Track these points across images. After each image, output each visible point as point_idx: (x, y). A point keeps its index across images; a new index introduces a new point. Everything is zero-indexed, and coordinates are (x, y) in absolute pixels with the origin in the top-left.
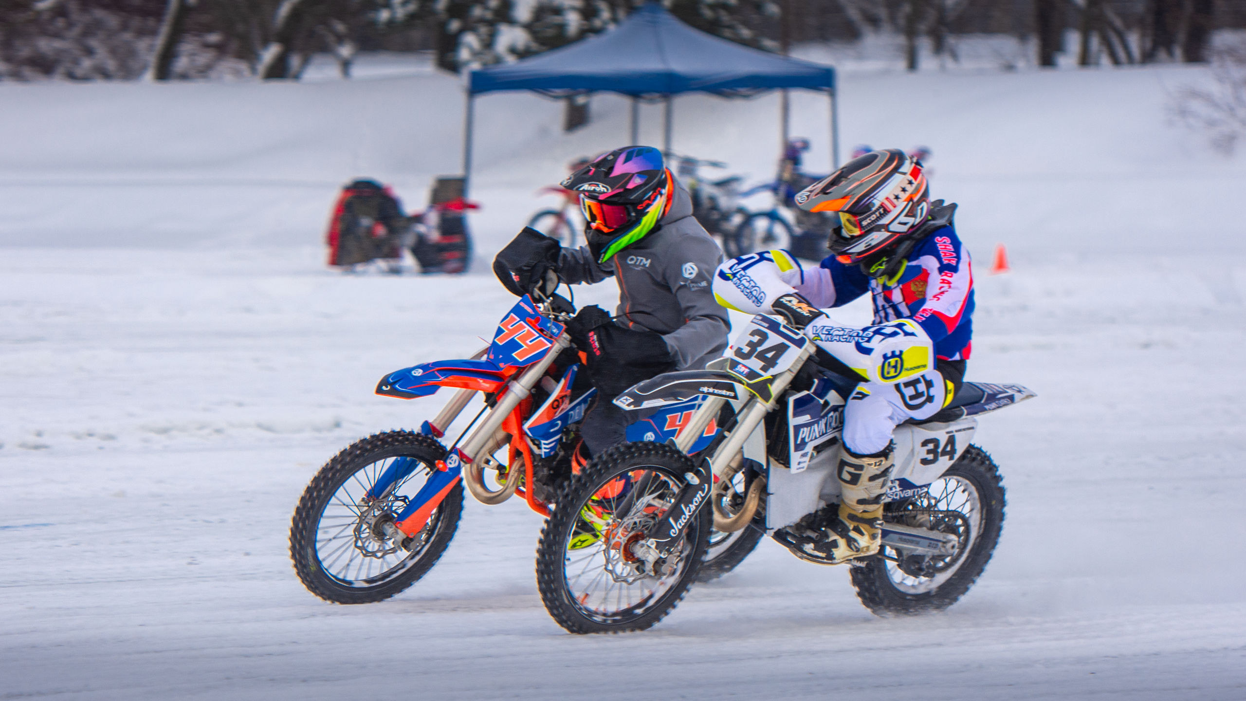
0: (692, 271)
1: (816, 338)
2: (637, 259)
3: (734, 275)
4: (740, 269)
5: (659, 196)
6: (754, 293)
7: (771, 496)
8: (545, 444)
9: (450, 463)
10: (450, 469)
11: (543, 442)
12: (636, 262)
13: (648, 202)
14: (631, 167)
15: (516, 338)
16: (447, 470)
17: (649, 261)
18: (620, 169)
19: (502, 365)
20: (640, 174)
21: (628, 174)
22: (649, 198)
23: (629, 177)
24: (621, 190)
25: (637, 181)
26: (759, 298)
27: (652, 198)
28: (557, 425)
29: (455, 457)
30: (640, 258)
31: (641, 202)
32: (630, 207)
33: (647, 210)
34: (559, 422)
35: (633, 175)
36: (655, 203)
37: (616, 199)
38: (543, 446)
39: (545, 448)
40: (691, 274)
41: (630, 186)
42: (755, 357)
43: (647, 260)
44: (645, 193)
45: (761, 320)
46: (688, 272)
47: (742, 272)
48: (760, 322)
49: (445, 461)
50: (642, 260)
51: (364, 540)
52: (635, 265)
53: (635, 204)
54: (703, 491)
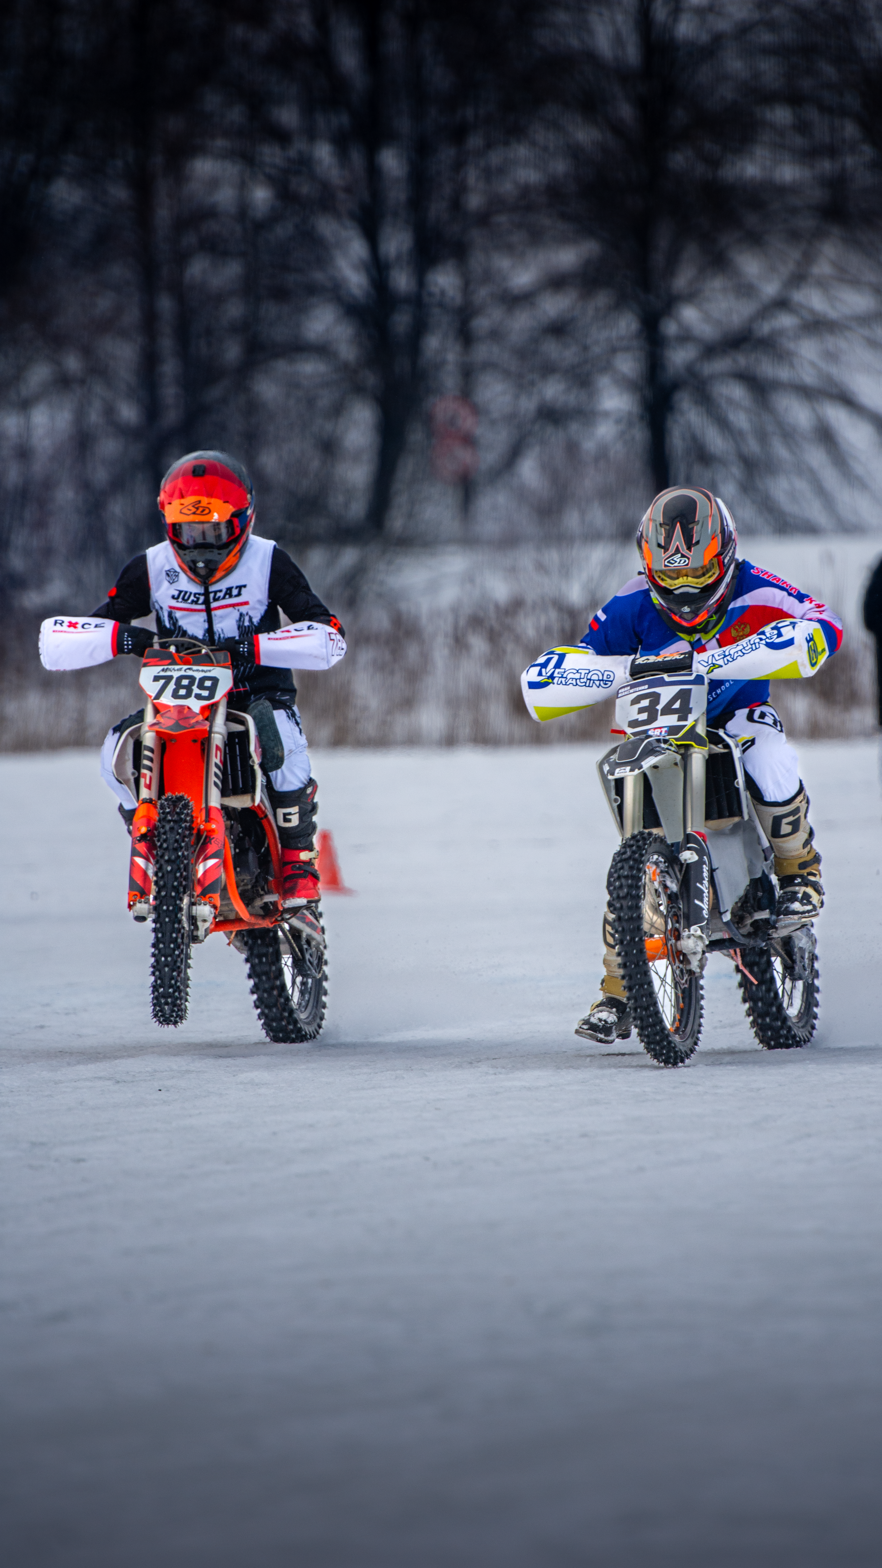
1: (712, 668)
3: (552, 677)
4: (553, 670)
6: (595, 677)
7: (717, 871)
26: (605, 678)
42: (661, 715)
45: (631, 689)
47: (557, 670)
48: (632, 691)
54: (705, 863)
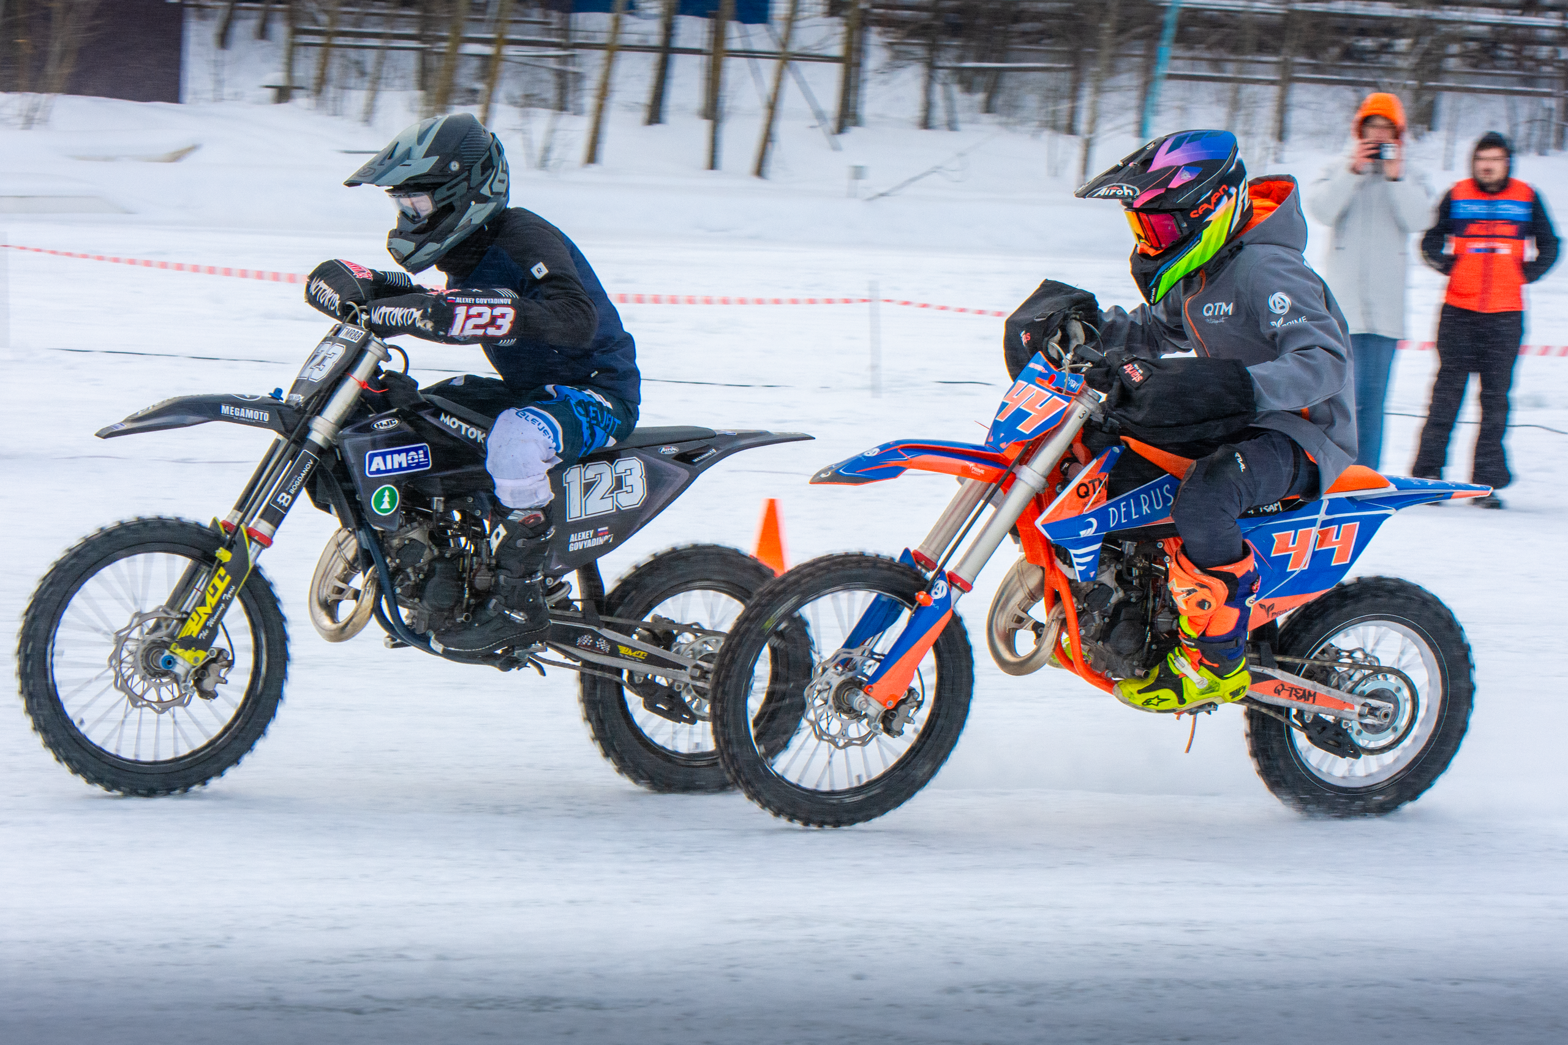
0: (1282, 304)
2: (1215, 307)
5: (1225, 198)
8: (1076, 556)
9: (936, 593)
10: (935, 601)
11: (1072, 552)
12: (1214, 312)
13: (1206, 206)
14: (1178, 158)
15: (1021, 407)
16: (932, 604)
17: (1231, 306)
18: (1160, 162)
19: (1003, 445)
20: (1189, 167)
21: (1170, 168)
22: (1208, 200)
23: (1174, 171)
24: (1162, 191)
25: (1185, 177)
27: (1213, 200)
28: (1090, 525)
29: (942, 584)
30: (1218, 304)
31: (1195, 207)
32: (1179, 216)
33: (1208, 219)
34: (1094, 521)
35: (1179, 168)
36: (1221, 208)
37: (1155, 205)
38: (1075, 560)
39: (1078, 564)
40: (1282, 308)
41: (1174, 184)
43: (1227, 306)
44: (1200, 194)
46: (1278, 306)
49: (929, 593)
50: (1220, 307)
51: (819, 712)
52: (1213, 317)
53: (1184, 211)
